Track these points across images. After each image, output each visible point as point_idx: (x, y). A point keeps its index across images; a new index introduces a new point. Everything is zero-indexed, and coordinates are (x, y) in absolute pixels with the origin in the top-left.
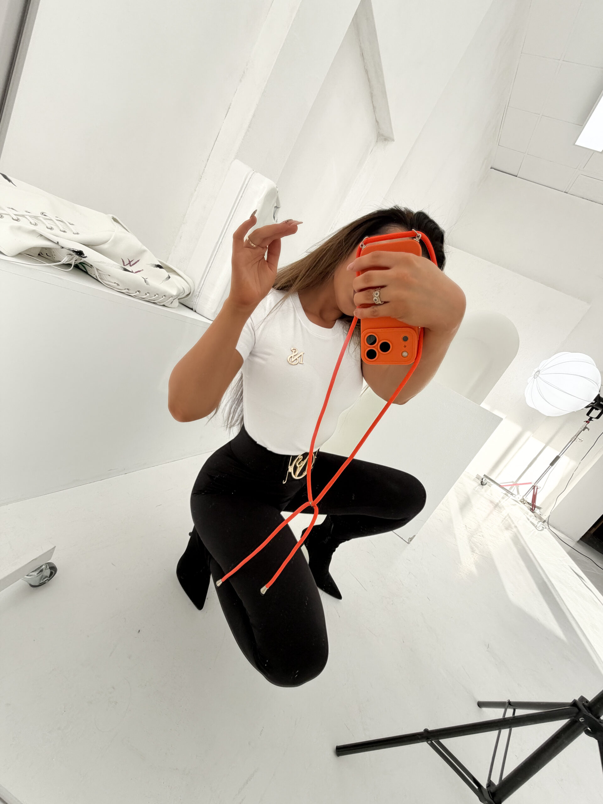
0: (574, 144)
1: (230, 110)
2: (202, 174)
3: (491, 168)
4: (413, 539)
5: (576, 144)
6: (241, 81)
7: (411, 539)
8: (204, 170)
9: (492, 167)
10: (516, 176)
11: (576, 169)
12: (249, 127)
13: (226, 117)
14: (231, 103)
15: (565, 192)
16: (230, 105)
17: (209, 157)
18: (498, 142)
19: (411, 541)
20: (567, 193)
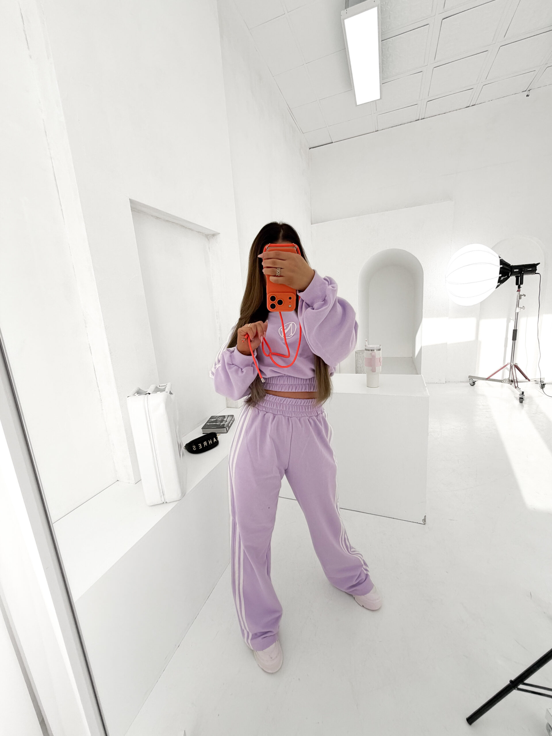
0: (357, 106)
1: (91, 348)
2: (100, 397)
3: (310, 149)
4: (425, 519)
5: (357, 105)
6: (86, 327)
7: (424, 520)
8: (100, 394)
9: (310, 147)
10: (332, 143)
11: (372, 114)
12: (110, 353)
13: (91, 353)
14: (89, 344)
15: (376, 131)
16: (90, 345)
17: (98, 384)
18: (301, 132)
19: (425, 521)
20: (378, 131)
